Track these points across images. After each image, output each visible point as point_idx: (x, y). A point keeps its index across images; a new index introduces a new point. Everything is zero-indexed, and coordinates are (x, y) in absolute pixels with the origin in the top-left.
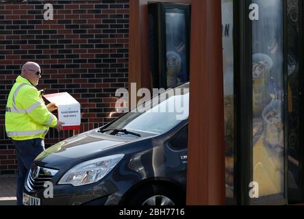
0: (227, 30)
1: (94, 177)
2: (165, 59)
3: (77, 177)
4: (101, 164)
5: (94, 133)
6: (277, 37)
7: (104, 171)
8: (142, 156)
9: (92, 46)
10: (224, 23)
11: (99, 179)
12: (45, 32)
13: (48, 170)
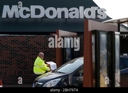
0: (93, 44)
1: (53, 85)
2: (66, 52)
3: (48, 85)
4: (55, 81)
5: (50, 73)
6: (106, 47)
7: (56, 83)
8: (64, 80)
9: (43, 49)
10: (92, 42)
11: (54, 85)
12: (30, 45)
13: (39, 83)
